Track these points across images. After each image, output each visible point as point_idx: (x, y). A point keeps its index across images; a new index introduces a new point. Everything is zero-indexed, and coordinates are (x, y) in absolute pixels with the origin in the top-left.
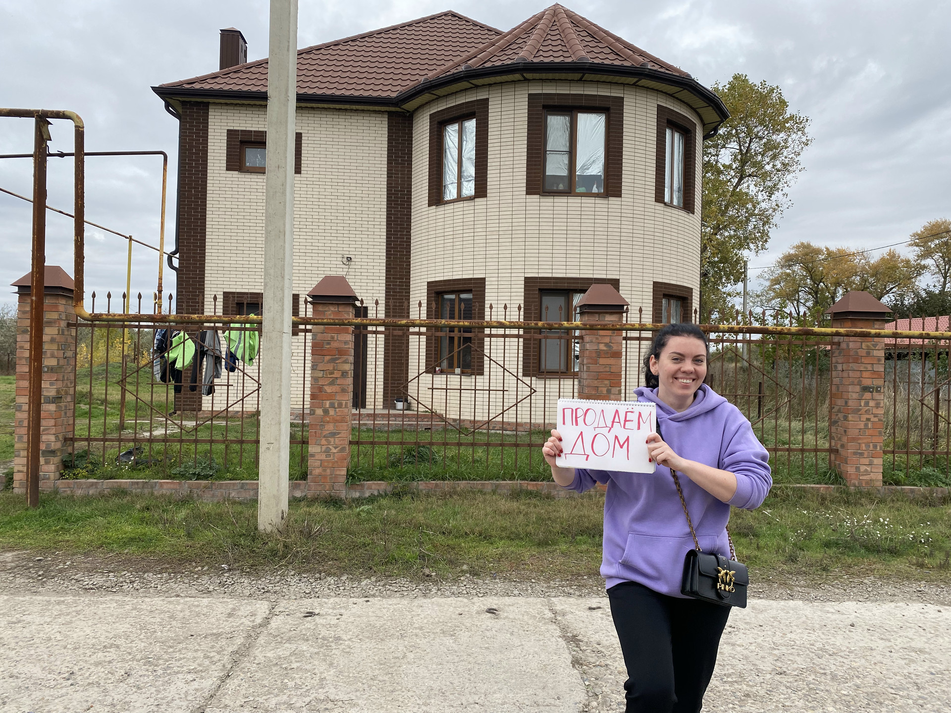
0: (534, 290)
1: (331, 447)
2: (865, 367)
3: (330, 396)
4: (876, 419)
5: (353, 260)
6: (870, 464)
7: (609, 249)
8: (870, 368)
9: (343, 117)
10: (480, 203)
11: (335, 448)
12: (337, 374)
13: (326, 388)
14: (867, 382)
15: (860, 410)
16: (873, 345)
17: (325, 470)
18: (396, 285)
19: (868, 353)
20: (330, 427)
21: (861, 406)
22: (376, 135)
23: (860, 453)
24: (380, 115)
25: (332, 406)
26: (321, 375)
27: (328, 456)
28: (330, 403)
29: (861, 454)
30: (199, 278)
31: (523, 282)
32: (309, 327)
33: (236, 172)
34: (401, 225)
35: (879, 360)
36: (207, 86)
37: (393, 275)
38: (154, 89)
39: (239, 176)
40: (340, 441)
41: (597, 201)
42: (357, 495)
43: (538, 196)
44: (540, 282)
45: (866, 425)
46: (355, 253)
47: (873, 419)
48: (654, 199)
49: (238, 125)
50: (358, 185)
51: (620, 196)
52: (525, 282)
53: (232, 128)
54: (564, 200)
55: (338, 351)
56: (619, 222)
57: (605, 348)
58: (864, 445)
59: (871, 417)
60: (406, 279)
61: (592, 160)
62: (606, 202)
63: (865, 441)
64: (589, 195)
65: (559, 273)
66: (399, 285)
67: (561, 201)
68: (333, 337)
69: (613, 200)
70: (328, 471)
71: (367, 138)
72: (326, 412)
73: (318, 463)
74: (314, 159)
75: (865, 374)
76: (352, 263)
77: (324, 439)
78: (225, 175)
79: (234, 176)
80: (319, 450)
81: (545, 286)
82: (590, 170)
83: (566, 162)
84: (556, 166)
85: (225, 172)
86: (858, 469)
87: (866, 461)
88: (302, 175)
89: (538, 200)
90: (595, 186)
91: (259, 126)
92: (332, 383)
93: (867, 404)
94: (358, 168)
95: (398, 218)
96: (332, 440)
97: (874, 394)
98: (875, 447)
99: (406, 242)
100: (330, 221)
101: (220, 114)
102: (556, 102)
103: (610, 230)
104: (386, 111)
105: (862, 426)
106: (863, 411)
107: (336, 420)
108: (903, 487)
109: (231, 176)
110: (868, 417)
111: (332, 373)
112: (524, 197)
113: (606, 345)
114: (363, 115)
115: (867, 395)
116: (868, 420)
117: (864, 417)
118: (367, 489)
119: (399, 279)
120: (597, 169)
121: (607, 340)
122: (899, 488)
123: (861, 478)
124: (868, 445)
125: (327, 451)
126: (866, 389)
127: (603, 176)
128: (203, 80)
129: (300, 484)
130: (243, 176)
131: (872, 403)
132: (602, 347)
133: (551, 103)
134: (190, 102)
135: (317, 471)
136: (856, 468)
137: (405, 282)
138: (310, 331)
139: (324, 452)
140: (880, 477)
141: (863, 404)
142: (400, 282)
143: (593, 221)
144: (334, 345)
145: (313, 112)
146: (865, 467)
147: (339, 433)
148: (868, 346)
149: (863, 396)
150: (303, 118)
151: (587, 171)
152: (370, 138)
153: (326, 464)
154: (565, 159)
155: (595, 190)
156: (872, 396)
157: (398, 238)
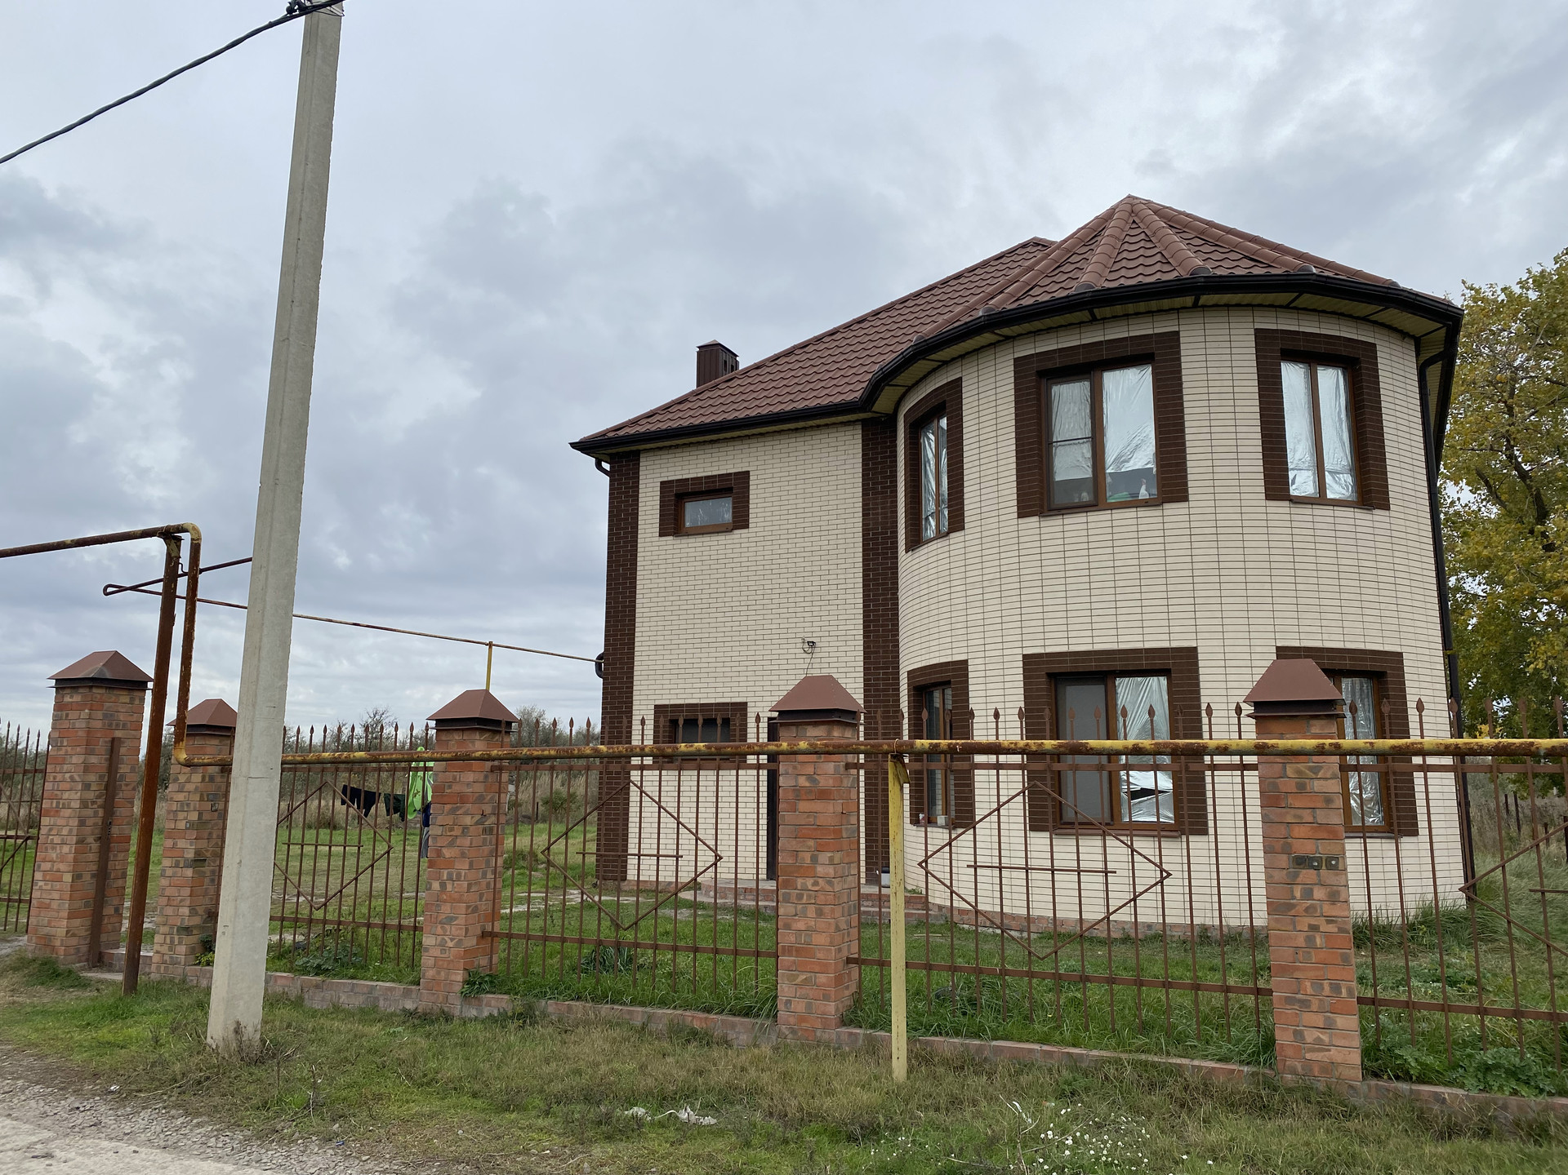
0: (1038, 677)
1: (446, 938)
2: (1295, 816)
3: (450, 863)
4: (1332, 928)
5: (818, 645)
6: (1328, 1027)
7: (1171, 595)
8: (1307, 816)
9: (802, 439)
10: (956, 540)
11: (452, 940)
12: (457, 831)
13: (444, 851)
14: (1306, 848)
15: (1293, 906)
16: (1311, 769)
17: (438, 973)
18: (878, 679)
19: (1301, 788)
20: (446, 909)
21: (1294, 898)
22: (845, 457)
23: (1300, 1001)
24: (851, 428)
25: (450, 878)
26: (439, 833)
27: (443, 951)
28: (448, 873)
29: (1305, 1004)
30: (627, 688)
31: (1021, 664)
32: (431, 764)
33: (671, 538)
34: (883, 584)
35: (1328, 801)
36: (641, 429)
37: (875, 663)
38: (574, 445)
39: (674, 542)
40: (457, 930)
41: (1140, 514)
42: (473, 1013)
43: (1036, 519)
44: (1048, 662)
45: (1310, 940)
46: (821, 634)
47: (1324, 927)
48: (1263, 496)
49: (673, 473)
50: (823, 533)
51: (1185, 499)
52: (1024, 664)
53: (666, 479)
54: (1080, 518)
55: (461, 797)
56: (1188, 545)
57: (807, 784)
58: (1308, 984)
59: (1321, 922)
60: (893, 668)
61: (1133, 445)
62: (1159, 513)
63: (1311, 974)
64: (1135, 503)
65: (1081, 643)
66: (883, 679)
67: (1075, 523)
68: (455, 778)
69: (1173, 510)
70: (443, 974)
71: (834, 463)
72: (443, 885)
73: (431, 962)
74: (765, 505)
75: (1298, 831)
76: (817, 650)
77: (439, 926)
78: (658, 544)
79: (668, 543)
80: (433, 943)
81: (1057, 668)
82: (1132, 462)
83: (1089, 455)
84: (1071, 464)
85: (657, 539)
86: (1298, 1035)
87: (1319, 1020)
88: (750, 530)
89: (1037, 525)
90: (1144, 487)
91: (697, 470)
92: (451, 845)
93: (1308, 894)
94: (823, 508)
95: (879, 574)
96: (448, 927)
97: (1324, 872)
98: (1336, 988)
99: (892, 610)
100: (786, 591)
101: (652, 463)
102: (1058, 363)
103: (1169, 560)
104: (858, 420)
105: (1300, 941)
106: (1300, 909)
107: (454, 899)
108: (1415, 1087)
109: (664, 543)
110: (1313, 921)
111: (452, 830)
112: (1015, 522)
113: (810, 777)
114: (828, 431)
115: (1307, 875)
116: (1314, 928)
117: (1304, 923)
118: (486, 1005)
119: (882, 668)
120: (1144, 457)
121: (810, 770)
122: (1404, 1086)
123: (1308, 1056)
124: (1317, 984)
125: (443, 944)
126: (1302, 862)
127: (1155, 470)
128: (635, 422)
129: (411, 990)
130: (678, 542)
131: (1319, 893)
132: (803, 782)
133: (1049, 365)
134: (618, 453)
135: (430, 973)
136: (1295, 1032)
137: (892, 673)
138: (431, 769)
139: (439, 945)
140: (1356, 1058)
141: (1298, 894)
142: (884, 674)
143: (1135, 548)
144: (456, 788)
145: (763, 439)
146: (1317, 1033)
147: (456, 918)
148: (1299, 772)
149: (1296, 875)
150: (751, 450)
151: (1127, 465)
152: (837, 463)
153: (441, 963)
154: (1087, 451)
155: (1143, 493)
156: (1319, 875)
157: (879, 605)
